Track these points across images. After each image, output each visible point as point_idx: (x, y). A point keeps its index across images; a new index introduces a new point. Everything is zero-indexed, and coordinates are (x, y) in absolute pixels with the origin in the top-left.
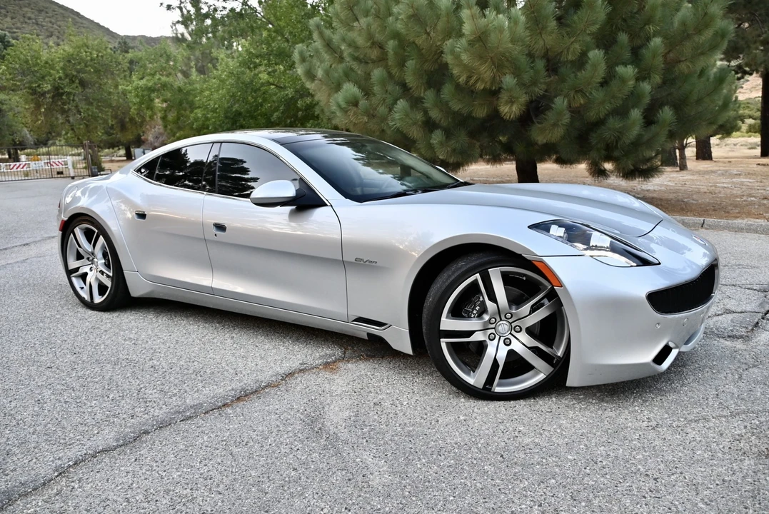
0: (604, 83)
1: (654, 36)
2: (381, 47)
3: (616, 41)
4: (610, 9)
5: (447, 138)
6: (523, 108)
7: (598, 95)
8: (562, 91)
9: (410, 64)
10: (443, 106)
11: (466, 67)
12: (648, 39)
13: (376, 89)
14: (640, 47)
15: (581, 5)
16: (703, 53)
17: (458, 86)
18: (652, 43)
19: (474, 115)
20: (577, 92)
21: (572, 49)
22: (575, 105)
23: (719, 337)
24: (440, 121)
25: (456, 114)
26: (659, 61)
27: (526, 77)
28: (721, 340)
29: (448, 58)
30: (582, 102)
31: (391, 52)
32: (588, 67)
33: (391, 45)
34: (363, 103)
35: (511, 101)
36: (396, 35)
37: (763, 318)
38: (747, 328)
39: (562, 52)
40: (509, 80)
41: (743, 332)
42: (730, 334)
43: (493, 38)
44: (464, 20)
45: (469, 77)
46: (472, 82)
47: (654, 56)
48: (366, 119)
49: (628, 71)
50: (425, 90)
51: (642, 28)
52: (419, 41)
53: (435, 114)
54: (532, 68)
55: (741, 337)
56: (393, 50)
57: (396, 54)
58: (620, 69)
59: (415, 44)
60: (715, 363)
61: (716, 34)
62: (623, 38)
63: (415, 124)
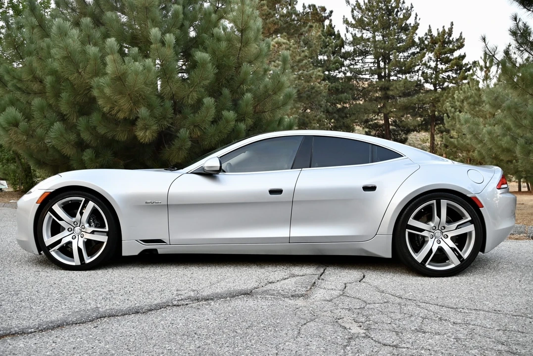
0: (214, 122)
1: (247, 92)
2: (41, 82)
3: (221, 94)
4: (217, 71)
5: (96, 156)
6: (155, 135)
7: (211, 130)
8: (184, 125)
9: (64, 95)
10: (92, 129)
11: (108, 99)
12: (243, 94)
13: (36, 114)
14: (238, 99)
15: (196, 65)
16: (279, 108)
17: (104, 115)
18: (245, 97)
19: (117, 138)
20: (195, 126)
21: (190, 97)
22: (194, 136)
23: (284, 297)
24: (91, 142)
25: (103, 137)
26: (250, 109)
27: (158, 112)
28: (286, 300)
29: (95, 93)
30: (199, 134)
31: (48, 85)
32: (203, 109)
33: (48, 80)
34: (23, 124)
35: (146, 128)
36: (53, 72)
37: (319, 279)
38: (307, 288)
39: (184, 98)
40: (143, 111)
41: (303, 291)
42: (293, 294)
43: (130, 79)
44: (108, 63)
45: (112, 108)
46: (114, 112)
47: (247, 105)
48: (25, 137)
49: (230, 115)
50: (77, 118)
51: (239, 87)
52: (72, 78)
53: (86, 136)
54: (162, 106)
55: (302, 295)
56: (50, 84)
57: (53, 87)
58: (225, 113)
59: (69, 80)
60: (278, 321)
61: (286, 95)
62: (226, 91)
63: (68, 142)
